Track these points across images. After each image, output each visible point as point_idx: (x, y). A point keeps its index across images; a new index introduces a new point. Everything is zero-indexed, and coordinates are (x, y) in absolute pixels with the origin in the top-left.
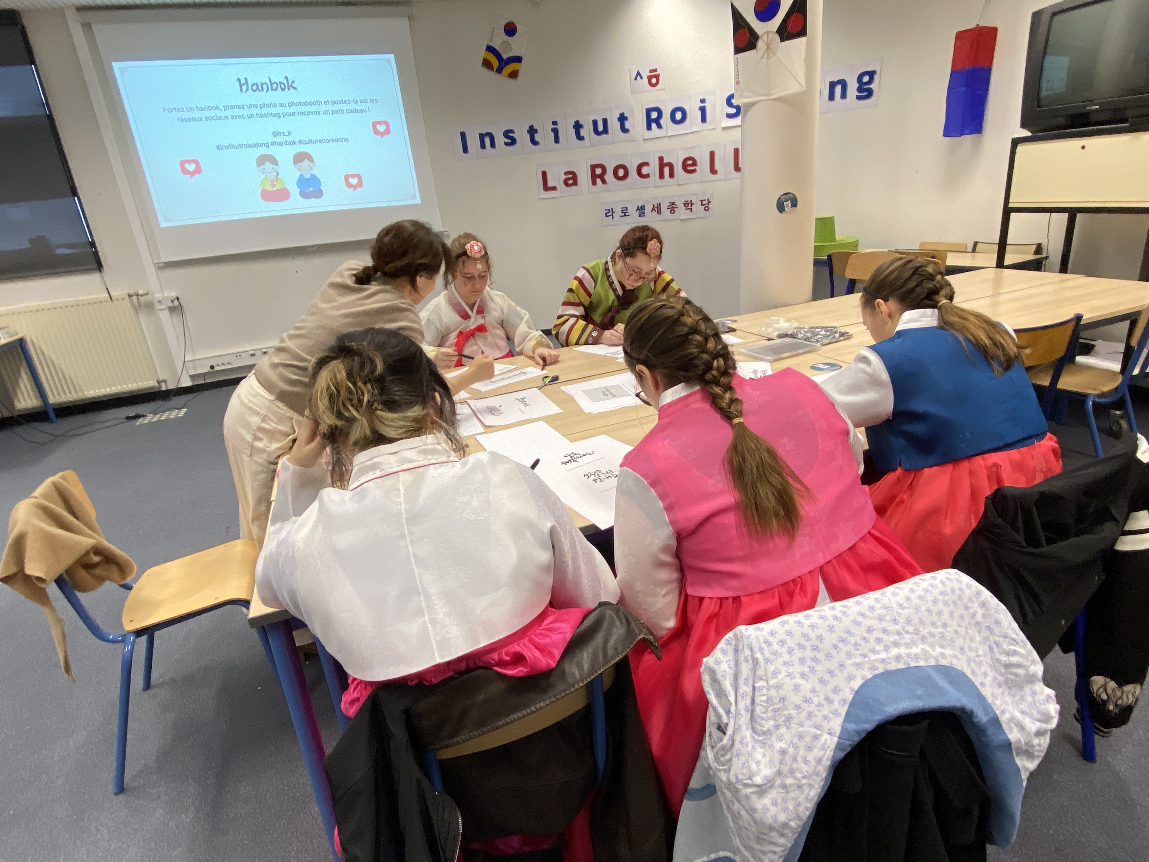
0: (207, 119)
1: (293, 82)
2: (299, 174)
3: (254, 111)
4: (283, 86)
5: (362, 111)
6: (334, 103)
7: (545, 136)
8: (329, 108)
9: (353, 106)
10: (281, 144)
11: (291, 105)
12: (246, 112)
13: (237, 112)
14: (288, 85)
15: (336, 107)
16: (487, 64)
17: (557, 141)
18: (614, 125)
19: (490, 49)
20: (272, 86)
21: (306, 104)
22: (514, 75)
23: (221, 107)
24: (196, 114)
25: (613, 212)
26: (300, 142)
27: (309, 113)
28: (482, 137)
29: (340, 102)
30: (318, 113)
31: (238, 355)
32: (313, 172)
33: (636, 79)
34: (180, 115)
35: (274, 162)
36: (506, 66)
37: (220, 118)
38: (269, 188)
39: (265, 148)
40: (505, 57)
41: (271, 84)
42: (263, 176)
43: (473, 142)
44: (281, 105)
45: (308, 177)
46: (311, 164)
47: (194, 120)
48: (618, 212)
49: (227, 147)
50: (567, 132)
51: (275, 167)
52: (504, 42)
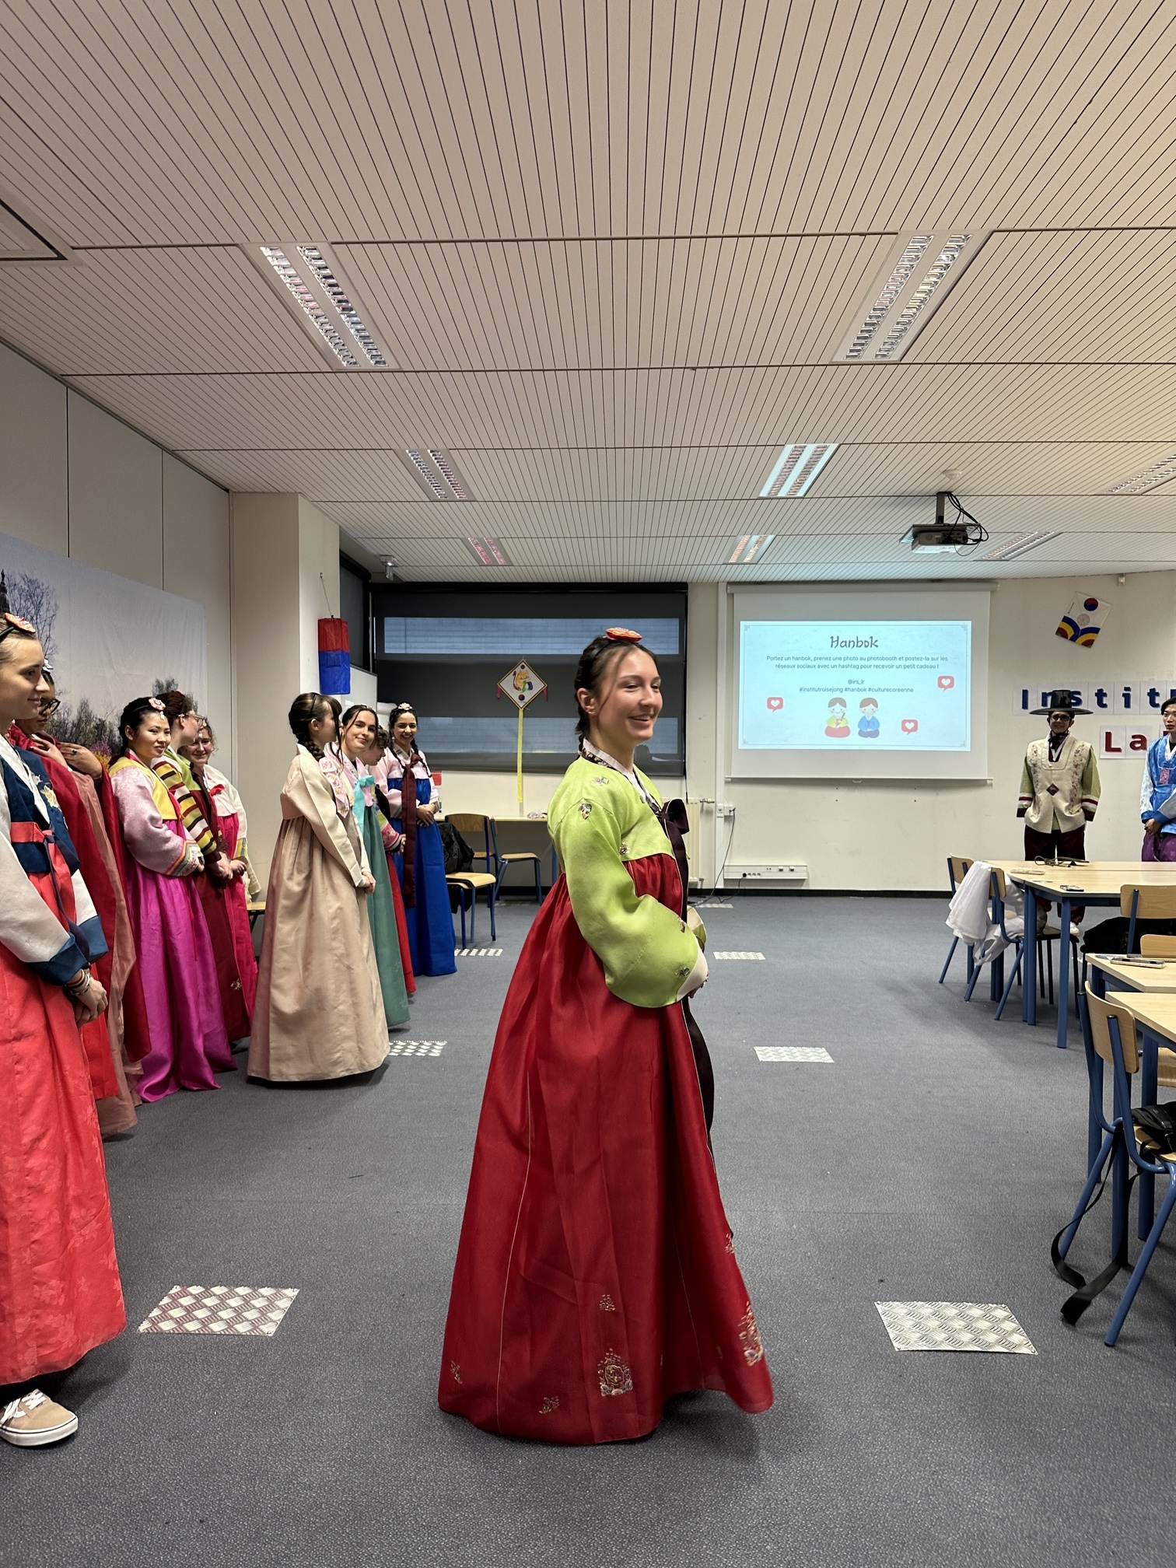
0: (798, 666)
1: (876, 641)
2: (862, 715)
3: (837, 662)
4: (867, 644)
5: (931, 667)
6: (907, 659)
7: (1114, 700)
8: (903, 663)
9: (923, 663)
10: (853, 690)
11: (869, 659)
12: (832, 663)
13: (824, 662)
14: (872, 643)
15: (909, 663)
16: (1061, 632)
17: (1127, 705)
19: (1066, 620)
20: (858, 643)
21: (883, 659)
22: (1089, 644)
23: (812, 658)
24: (791, 662)
26: (870, 689)
27: (883, 666)
29: (913, 659)
30: (892, 666)
31: (769, 868)
32: (875, 715)
34: (777, 662)
35: (843, 703)
36: (1082, 635)
37: (809, 667)
38: (834, 726)
39: (839, 692)
40: (1081, 628)
41: (858, 642)
42: (832, 715)
44: (861, 659)
45: (869, 719)
46: (874, 708)
47: (788, 666)
49: (808, 690)
50: (1140, 697)
51: (842, 708)
52: (1082, 615)
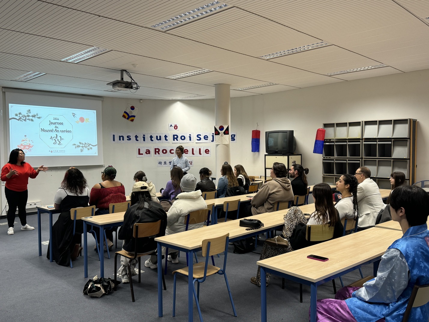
7: (140, 138)
16: (124, 116)
17: (144, 140)
18: (163, 138)
19: (125, 112)
22: (132, 120)
25: (161, 163)
28: (120, 137)
33: (170, 127)
36: (130, 118)
40: (130, 115)
43: (117, 138)
48: (163, 163)
50: (148, 138)
52: (130, 111)
